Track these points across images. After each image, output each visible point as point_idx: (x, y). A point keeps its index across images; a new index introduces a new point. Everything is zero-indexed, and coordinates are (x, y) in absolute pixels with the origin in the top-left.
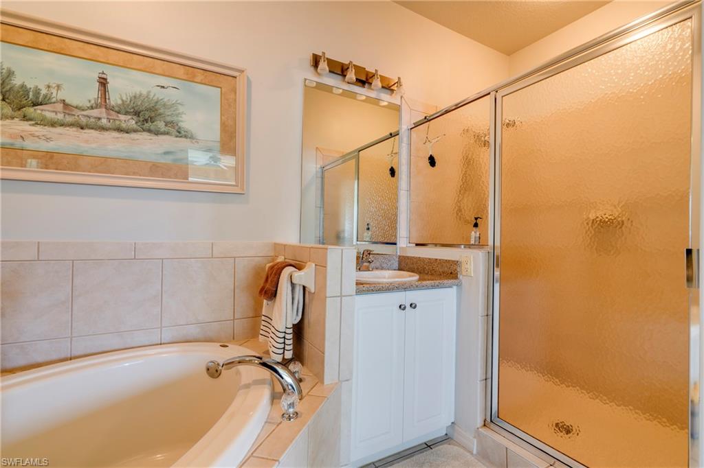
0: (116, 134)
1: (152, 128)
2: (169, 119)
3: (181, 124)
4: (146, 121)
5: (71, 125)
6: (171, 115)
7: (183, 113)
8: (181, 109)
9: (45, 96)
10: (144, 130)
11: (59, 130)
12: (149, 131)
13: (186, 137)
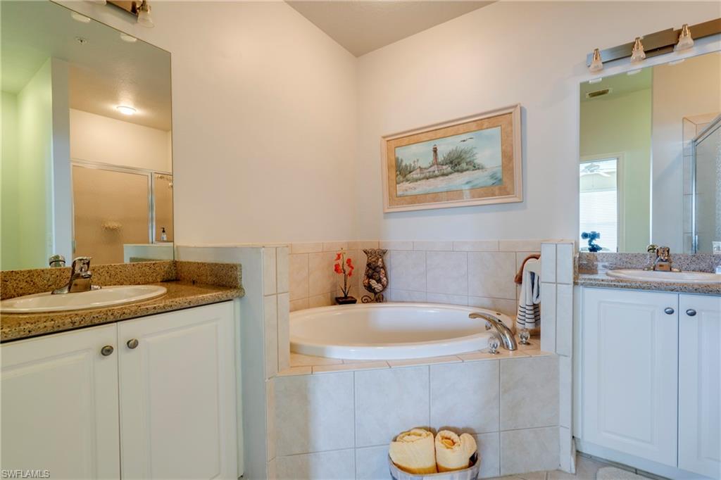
0: (441, 178)
1: (460, 168)
2: (468, 160)
3: (475, 161)
4: (456, 165)
5: (423, 179)
6: (470, 157)
7: (476, 153)
8: (475, 151)
9: (414, 167)
10: (455, 171)
11: (419, 182)
12: (458, 171)
13: (479, 169)
